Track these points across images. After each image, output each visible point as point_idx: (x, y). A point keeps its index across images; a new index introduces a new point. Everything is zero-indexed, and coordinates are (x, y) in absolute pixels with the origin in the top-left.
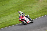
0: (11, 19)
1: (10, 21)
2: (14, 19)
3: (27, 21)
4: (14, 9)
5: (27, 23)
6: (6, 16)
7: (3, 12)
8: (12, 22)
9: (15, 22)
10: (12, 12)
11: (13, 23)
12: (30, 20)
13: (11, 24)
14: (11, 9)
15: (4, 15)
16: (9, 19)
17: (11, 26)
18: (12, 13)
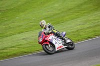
0: (82, 26)
1: (80, 32)
2: (88, 26)
3: (57, 46)
4: (89, 5)
5: (56, 50)
6: (72, 19)
7: (66, 11)
8: (84, 34)
9: (90, 34)
10: (85, 12)
11: (86, 36)
12: (65, 43)
13: (83, 36)
14: (81, 5)
15: (67, 17)
16: (79, 27)
17: (81, 41)
18: (85, 14)
